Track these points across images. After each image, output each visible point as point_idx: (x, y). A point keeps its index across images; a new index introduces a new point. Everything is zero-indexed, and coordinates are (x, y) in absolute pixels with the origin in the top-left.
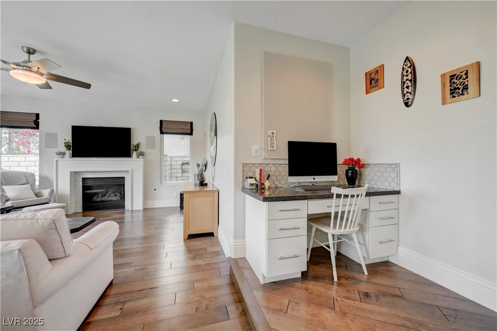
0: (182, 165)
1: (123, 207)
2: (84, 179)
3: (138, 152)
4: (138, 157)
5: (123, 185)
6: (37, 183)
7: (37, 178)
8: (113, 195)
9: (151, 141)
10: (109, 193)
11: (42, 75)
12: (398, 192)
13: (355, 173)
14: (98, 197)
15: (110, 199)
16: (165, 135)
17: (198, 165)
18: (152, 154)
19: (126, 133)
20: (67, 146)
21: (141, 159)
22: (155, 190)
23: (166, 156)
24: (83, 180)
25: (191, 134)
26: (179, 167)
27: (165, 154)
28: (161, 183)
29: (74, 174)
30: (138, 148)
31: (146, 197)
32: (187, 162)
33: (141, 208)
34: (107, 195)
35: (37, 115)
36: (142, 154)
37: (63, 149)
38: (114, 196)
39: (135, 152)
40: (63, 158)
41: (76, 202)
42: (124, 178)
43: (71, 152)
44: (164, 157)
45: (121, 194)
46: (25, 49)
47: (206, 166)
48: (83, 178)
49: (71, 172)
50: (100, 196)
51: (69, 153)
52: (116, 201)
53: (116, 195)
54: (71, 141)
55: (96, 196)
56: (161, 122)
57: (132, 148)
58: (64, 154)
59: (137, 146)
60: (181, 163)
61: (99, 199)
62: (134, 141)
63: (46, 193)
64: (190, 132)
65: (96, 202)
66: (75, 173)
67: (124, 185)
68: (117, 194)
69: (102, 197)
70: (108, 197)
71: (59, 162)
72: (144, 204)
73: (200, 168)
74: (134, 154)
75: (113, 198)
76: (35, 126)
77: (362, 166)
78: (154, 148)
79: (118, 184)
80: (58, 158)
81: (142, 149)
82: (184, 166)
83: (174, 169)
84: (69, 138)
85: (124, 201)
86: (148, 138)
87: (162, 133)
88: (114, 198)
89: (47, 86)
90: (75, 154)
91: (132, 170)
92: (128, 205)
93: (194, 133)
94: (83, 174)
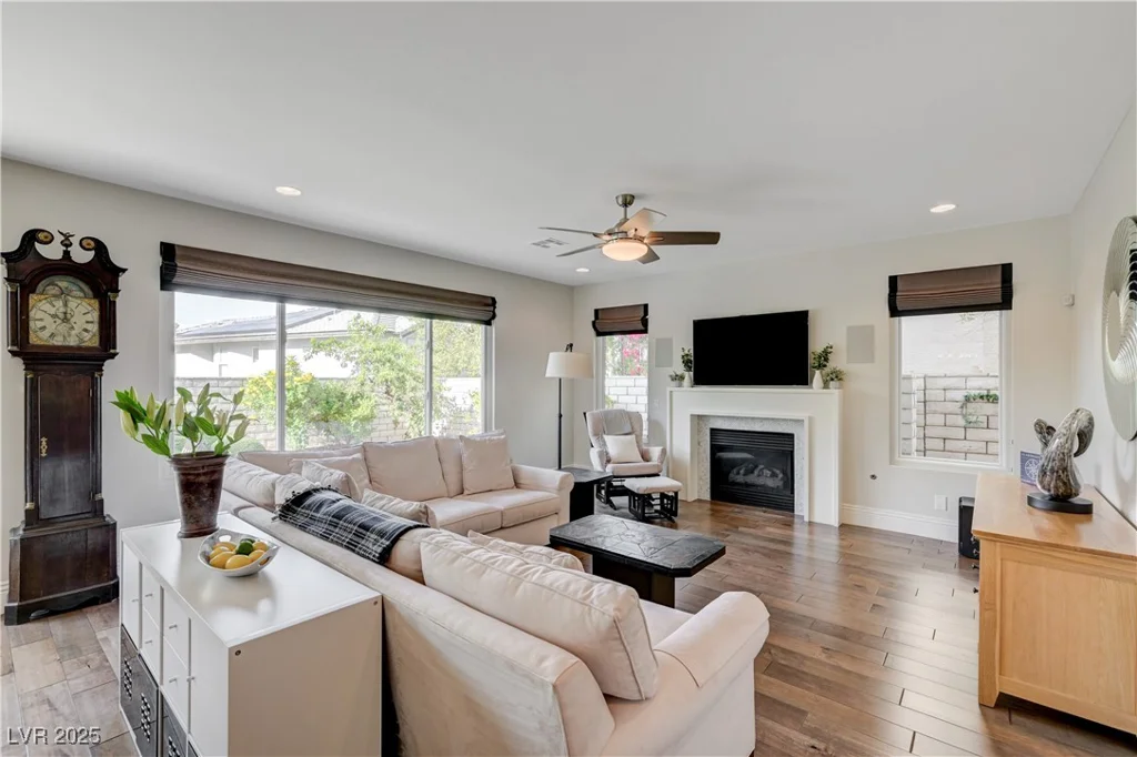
0: (968, 399)
1: (788, 506)
2: (714, 431)
3: (827, 370)
4: (826, 385)
5: (789, 456)
6: (645, 433)
7: (645, 425)
8: (769, 473)
9: (862, 339)
10: (762, 467)
11: (641, 240)
14: (738, 473)
15: (760, 481)
16: (903, 318)
17: (1046, 431)
18: (864, 376)
19: (794, 326)
20: (686, 363)
21: (834, 392)
22: (873, 477)
23: (909, 378)
24: (711, 433)
25: (1005, 303)
26: (955, 407)
27: (905, 372)
28: (892, 461)
29: (698, 419)
30: (826, 360)
31: (847, 494)
32: (985, 393)
33: (834, 521)
34: (756, 472)
35: (646, 308)
36: (837, 376)
37: (680, 369)
38: (771, 476)
39: (818, 372)
40: (680, 386)
41: (700, 479)
42: (791, 436)
43: (692, 373)
44: (904, 383)
45: (784, 473)
46: (620, 201)
47: (1084, 437)
48: (712, 430)
49: (692, 415)
50: (742, 472)
51: (689, 376)
52: (773, 489)
53: (774, 475)
54: (692, 352)
55: (735, 471)
56: (893, 281)
57: (811, 361)
58: (682, 378)
59: (825, 356)
60: (960, 396)
61: (740, 479)
62: (816, 345)
63: (655, 452)
64: (999, 299)
65: (735, 483)
66: (700, 417)
67: (792, 452)
68: (778, 472)
69: (745, 475)
70: (759, 476)
71: (674, 394)
72: (842, 511)
73: (1055, 443)
74: (817, 378)
75: (767, 479)
76: (641, 327)
78: (869, 358)
79: (779, 448)
80: (671, 386)
81: (836, 362)
82: (971, 407)
83: (935, 412)
84: (689, 347)
85: (793, 492)
86: (853, 331)
87: (895, 311)
88: (771, 483)
89: (651, 257)
90: (699, 380)
91: (810, 419)
92: (801, 504)
93: (1015, 301)
94: (712, 420)
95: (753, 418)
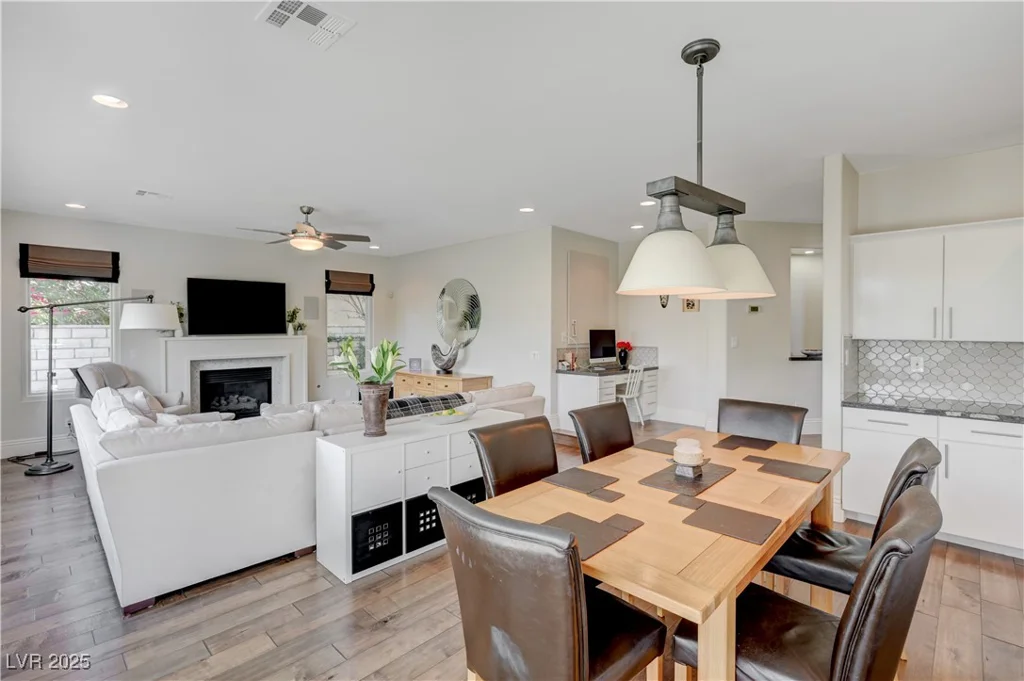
2: (203, 373)
3: (296, 323)
4: (296, 334)
9: (313, 305)
12: (657, 368)
13: (626, 354)
14: (221, 405)
18: (314, 327)
19: (276, 292)
20: (180, 316)
21: (301, 336)
22: (319, 386)
24: (200, 375)
25: (370, 293)
28: (327, 376)
29: (193, 363)
30: (295, 316)
35: (116, 256)
36: (300, 327)
38: (247, 401)
39: (290, 325)
42: (270, 369)
43: (186, 325)
48: (201, 372)
49: (190, 362)
50: (224, 403)
51: (179, 329)
54: (186, 306)
56: (327, 272)
57: (287, 319)
58: (174, 331)
59: (294, 313)
62: (291, 303)
64: (368, 291)
67: (269, 380)
69: (227, 404)
70: (237, 403)
71: (169, 343)
74: (290, 327)
76: (109, 276)
77: (631, 349)
78: (317, 318)
80: (162, 340)
81: (300, 319)
84: (182, 299)
86: (308, 300)
87: (328, 291)
88: (248, 406)
90: (195, 330)
91: (291, 355)
93: (374, 293)
94: (202, 364)
95: (242, 359)
